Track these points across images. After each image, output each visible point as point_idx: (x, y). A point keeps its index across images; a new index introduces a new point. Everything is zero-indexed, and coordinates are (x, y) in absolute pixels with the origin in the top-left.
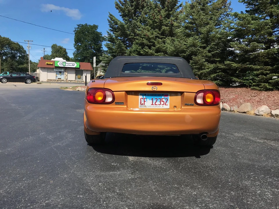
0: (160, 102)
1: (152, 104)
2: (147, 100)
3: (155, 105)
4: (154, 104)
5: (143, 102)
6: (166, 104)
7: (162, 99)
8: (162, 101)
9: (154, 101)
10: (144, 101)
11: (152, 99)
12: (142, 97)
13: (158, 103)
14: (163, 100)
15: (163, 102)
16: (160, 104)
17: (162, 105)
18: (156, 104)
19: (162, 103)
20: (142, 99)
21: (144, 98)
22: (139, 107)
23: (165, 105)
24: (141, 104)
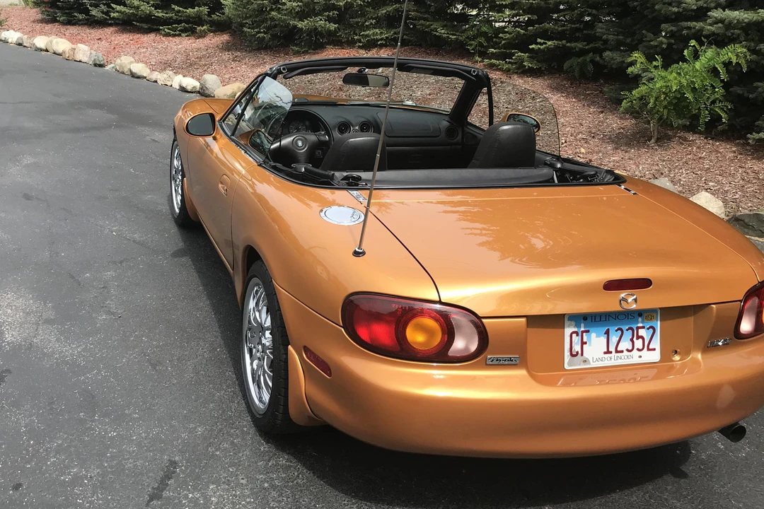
0: (632, 340)
1: (608, 352)
2: (589, 338)
3: (617, 351)
4: (612, 349)
5: (577, 348)
6: (650, 347)
7: (638, 328)
8: (638, 337)
9: (614, 339)
10: (583, 343)
11: (607, 333)
12: (576, 330)
13: (625, 345)
14: (642, 332)
15: (641, 340)
16: (630, 348)
17: (638, 350)
18: (619, 349)
19: (638, 344)
20: (574, 335)
21: (583, 332)
22: (566, 367)
23: (649, 349)
24: (572, 355)
